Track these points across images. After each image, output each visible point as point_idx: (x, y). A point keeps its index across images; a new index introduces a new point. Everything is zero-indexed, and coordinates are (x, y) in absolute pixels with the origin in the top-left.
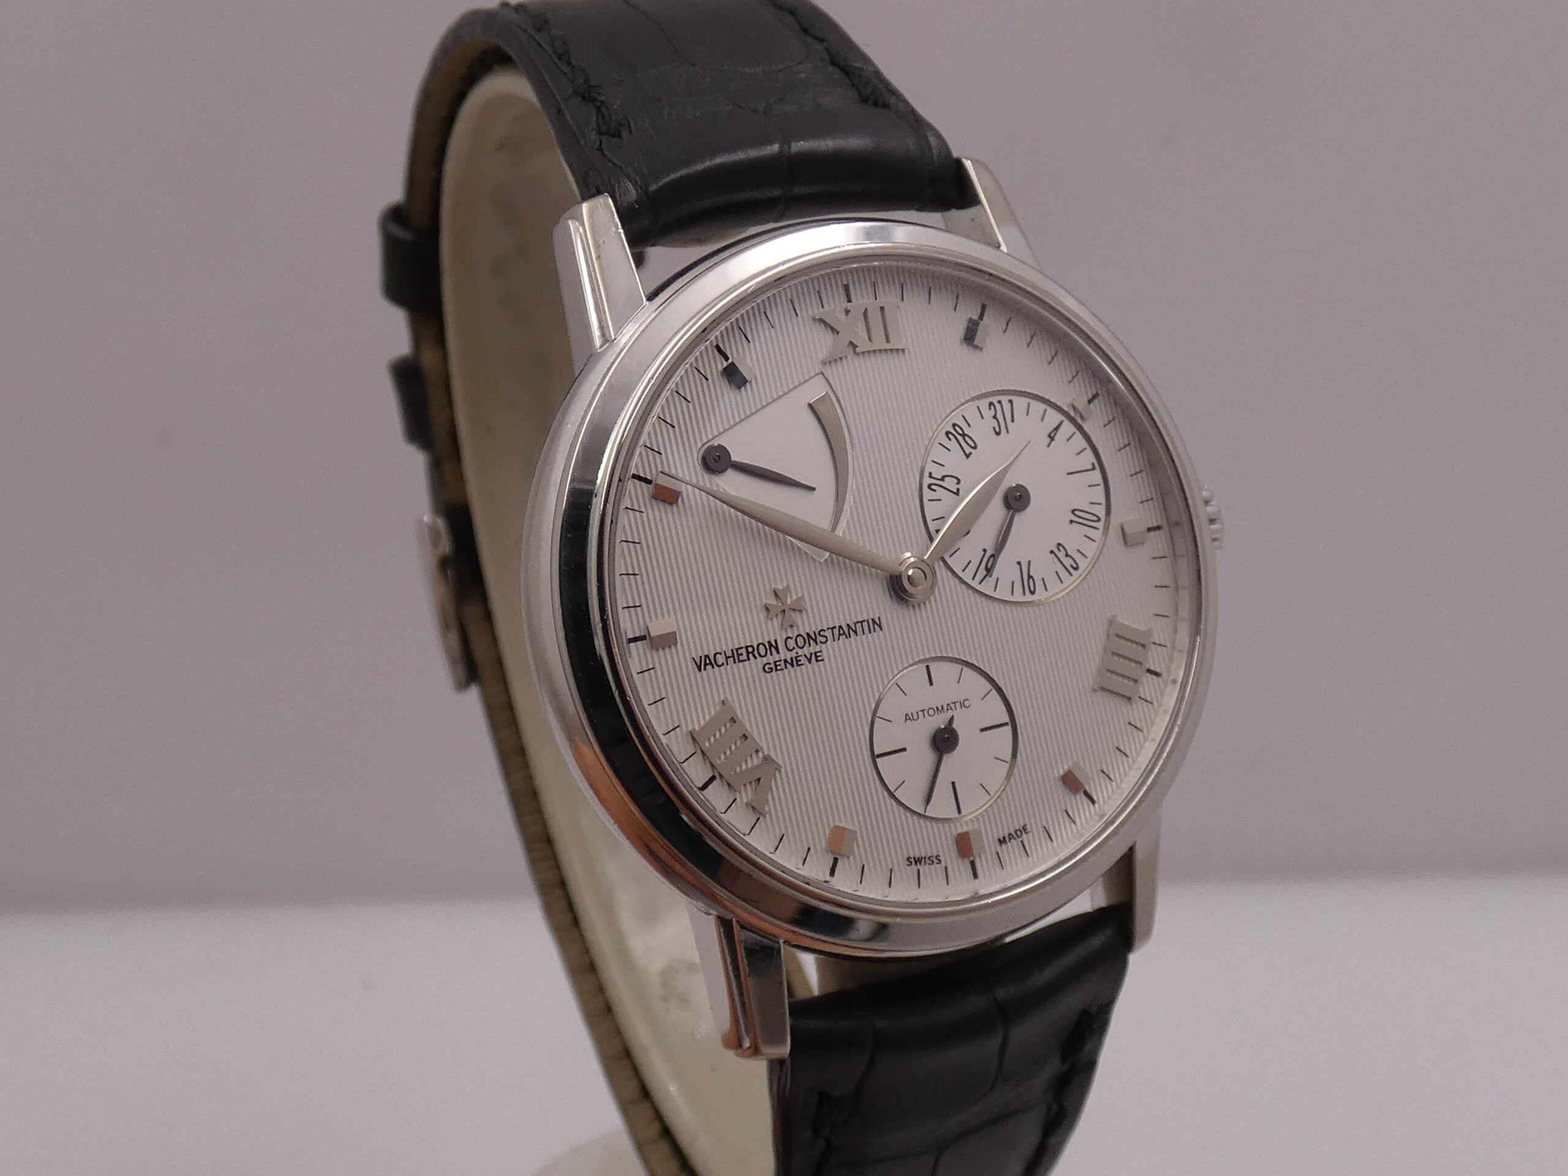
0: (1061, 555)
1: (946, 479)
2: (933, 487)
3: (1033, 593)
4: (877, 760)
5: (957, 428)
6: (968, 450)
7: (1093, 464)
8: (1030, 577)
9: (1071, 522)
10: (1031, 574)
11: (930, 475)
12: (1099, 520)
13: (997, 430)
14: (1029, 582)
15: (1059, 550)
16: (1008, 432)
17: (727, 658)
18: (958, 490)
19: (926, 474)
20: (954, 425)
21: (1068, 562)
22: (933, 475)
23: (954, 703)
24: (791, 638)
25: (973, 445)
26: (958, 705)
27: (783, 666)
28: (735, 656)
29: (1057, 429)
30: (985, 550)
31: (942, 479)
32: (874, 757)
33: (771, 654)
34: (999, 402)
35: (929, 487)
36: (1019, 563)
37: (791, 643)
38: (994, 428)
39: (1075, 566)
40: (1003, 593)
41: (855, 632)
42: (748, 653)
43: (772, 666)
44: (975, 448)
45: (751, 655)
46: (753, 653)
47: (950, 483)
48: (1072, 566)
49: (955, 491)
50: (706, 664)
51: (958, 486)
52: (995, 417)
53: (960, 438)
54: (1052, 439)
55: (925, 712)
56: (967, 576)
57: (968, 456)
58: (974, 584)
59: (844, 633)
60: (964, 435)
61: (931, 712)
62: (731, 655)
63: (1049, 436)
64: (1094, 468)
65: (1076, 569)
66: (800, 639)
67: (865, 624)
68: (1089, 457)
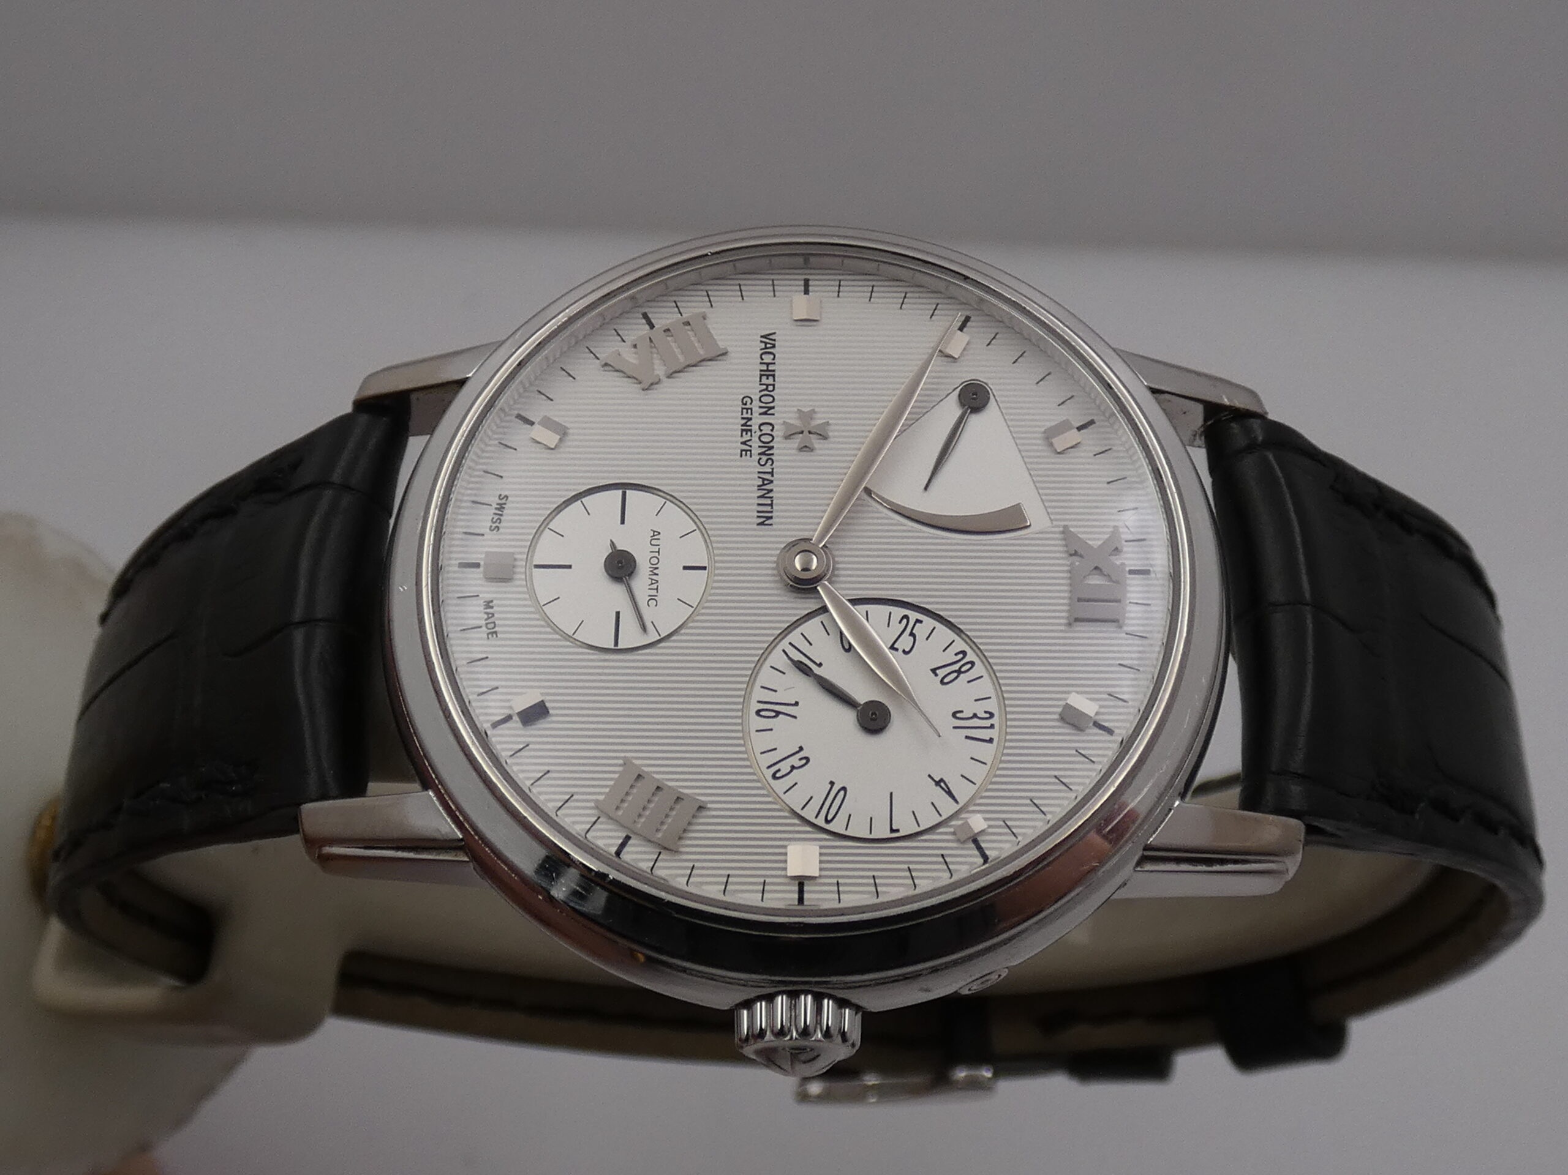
0: (795, 761)
1: (912, 638)
2: (905, 621)
3: (758, 713)
4: (620, 492)
5: (969, 666)
6: (941, 673)
7: (897, 831)
8: (778, 713)
9: (832, 783)
10: (781, 716)
11: (918, 621)
12: (827, 821)
13: (958, 715)
14: (772, 711)
15: (801, 759)
16: (955, 728)
17: (768, 364)
18: (897, 650)
19: (920, 617)
20: (972, 663)
21: (785, 767)
22: (918, 625)
23: (657, 589)
24: (772, 430)
25: (946, 680)
26: (654, 592)
27: (745, 415)
28: (768, 372)
29: (949, 793)
30: (820, 665)
31: (912, 634)
32: (624, 487)
33: (761, 407)
34: (992, 726)
35: (906, 617)
36: (797, 704)
37: (766, 429)
38: (961, 712)
39: (778, 775)
40: (766, 676)
41: (762, 497)
42: (767, 385)
43: (748, 406)
44: (942, 682)
45: (765, 387)
46: (766, 389)
47: (905, 642)
48: (779, 770)
49: (895, 646)
50: (766, 343)
51: (900, 651)
52: (975, 716)
53: (956, 667)
54: (938, 783)
55: (657, 554)
56: (795, 637)
57: (934, 671)
58: (784, 644)
59: (764, 484)
60: (959, 672)
61: (655, 561)
62: (770, 368)
63: (942, 780)
64: (892, 831)
65: (774, 777)
66: (768, 439)
67: (769, 508)
68: (907, 827)
